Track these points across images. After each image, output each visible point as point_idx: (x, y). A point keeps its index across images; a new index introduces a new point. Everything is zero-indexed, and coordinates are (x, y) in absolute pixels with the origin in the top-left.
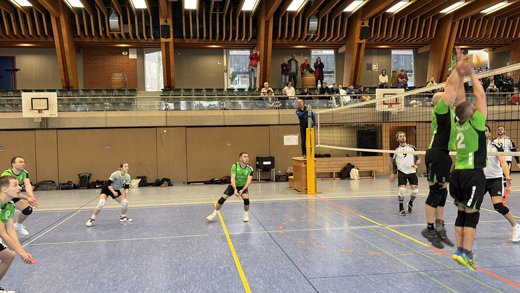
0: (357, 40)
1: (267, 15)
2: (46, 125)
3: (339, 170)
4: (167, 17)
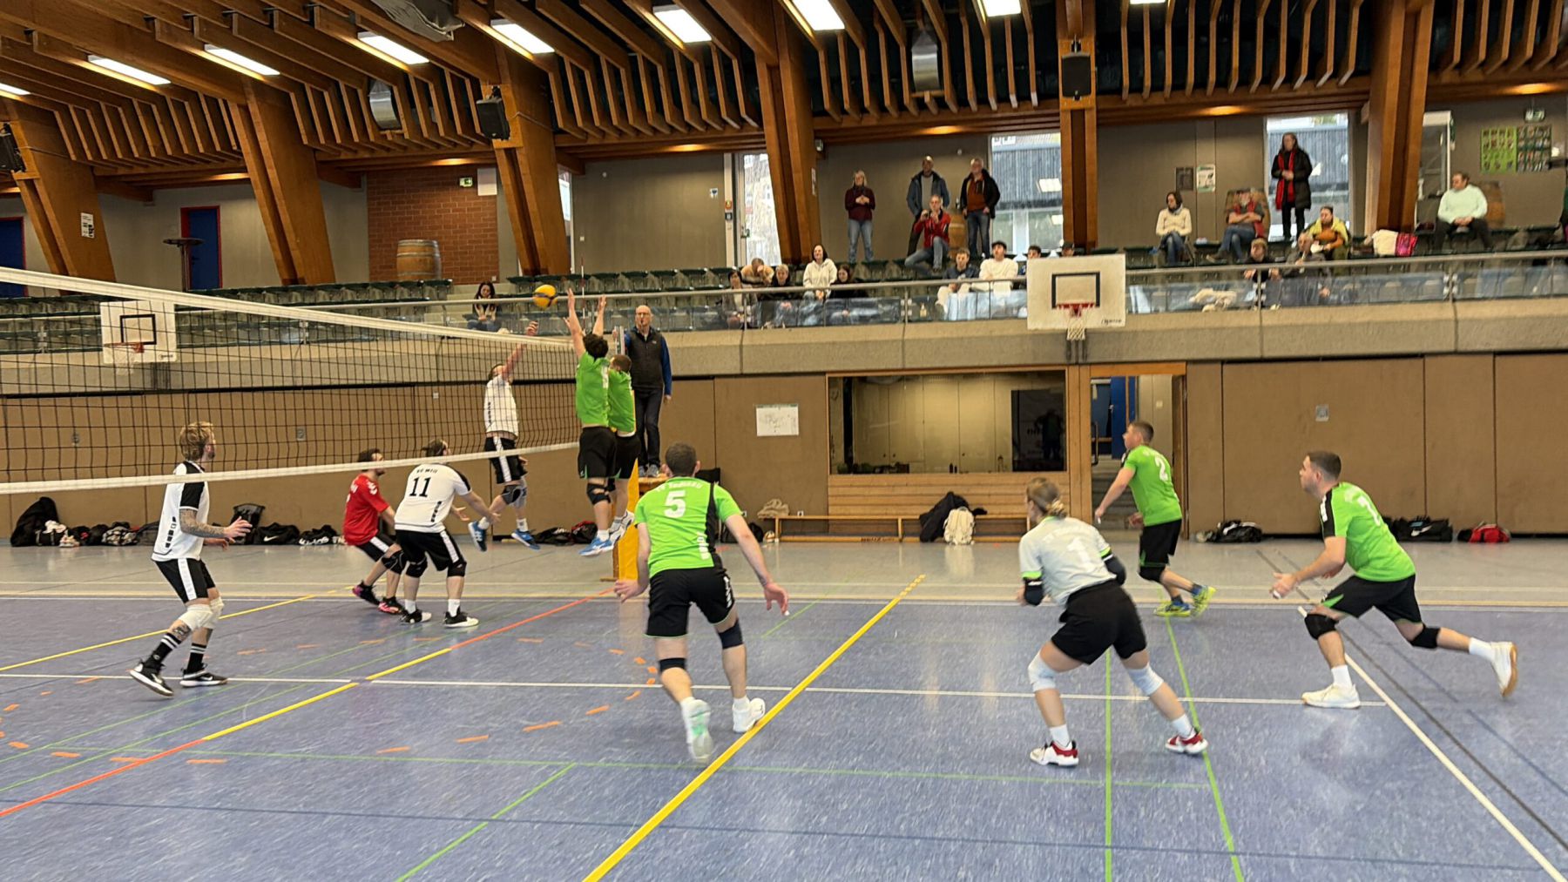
0: (1065, 101)
2: (165, 381)
3: (915, 513)
4: (497, 79)
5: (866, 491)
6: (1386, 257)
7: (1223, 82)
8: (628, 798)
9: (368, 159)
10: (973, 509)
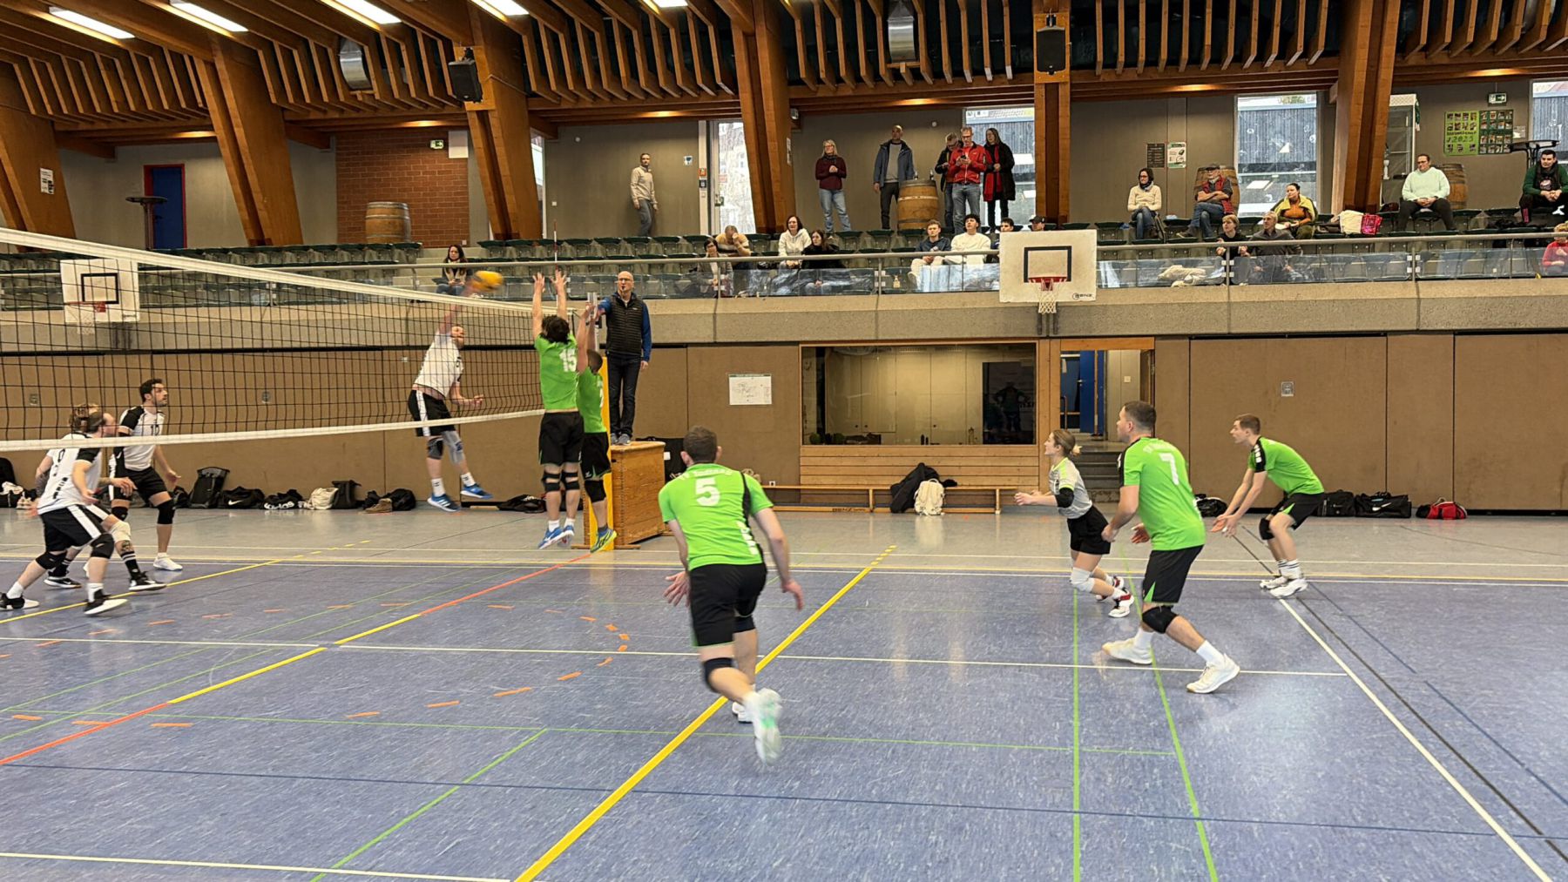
2: (128, 341)
3: (886, 483)
4: (469, 40)
5: (837, 462)
6: (1352, 236)
7: (1195, 60)
8: (601, 763)
9: (336, 119)
10: (943, 480)
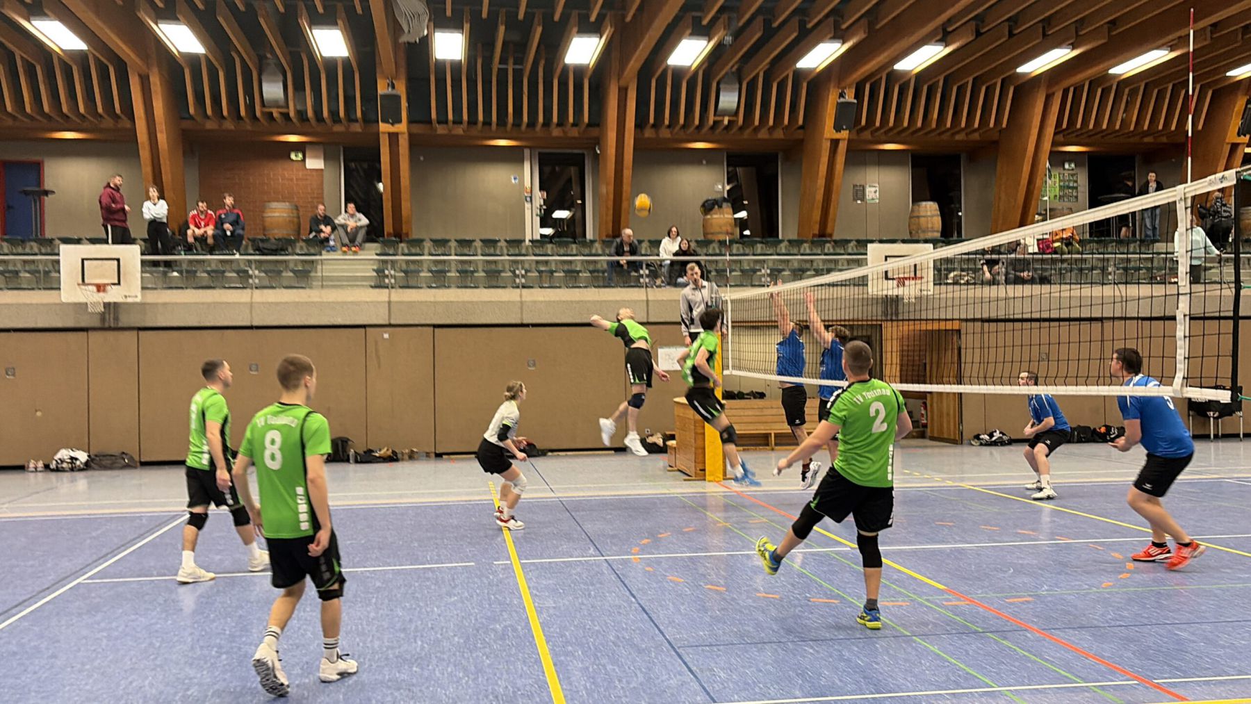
0: (829, 132)
1: (623, 73)
2: (114, 319)
4: (396, 75)
5: (741, 413)
